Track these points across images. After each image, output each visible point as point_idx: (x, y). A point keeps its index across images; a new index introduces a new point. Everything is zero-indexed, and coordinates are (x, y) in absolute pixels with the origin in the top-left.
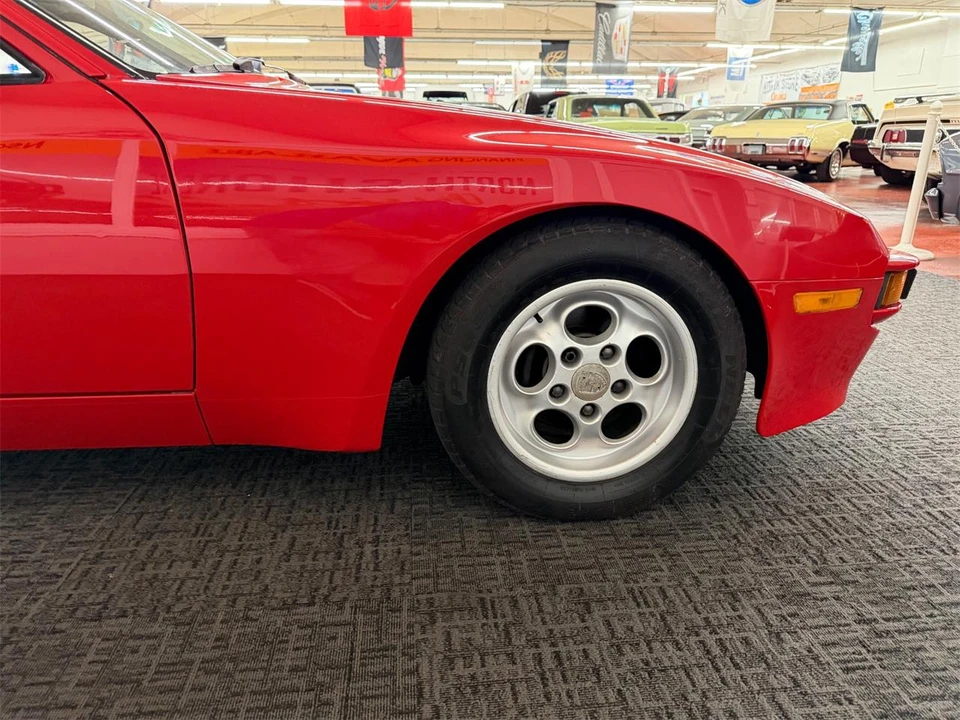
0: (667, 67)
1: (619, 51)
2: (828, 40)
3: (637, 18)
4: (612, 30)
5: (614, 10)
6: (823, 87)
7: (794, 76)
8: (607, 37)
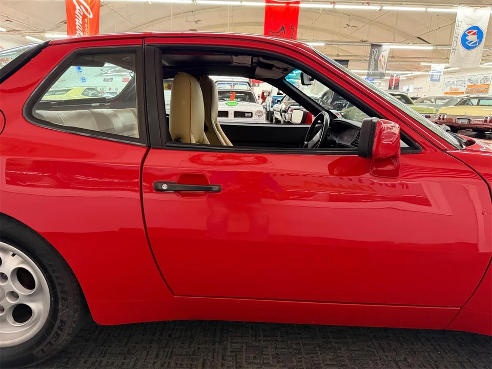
0: (395, 73)
1: (381, 68)
2: (486, 62)
3: (392, 51)
4: (378, 58)
5: (380, 47)
6: (480, 85)
7: (463, 79)
8: (376, 61)
